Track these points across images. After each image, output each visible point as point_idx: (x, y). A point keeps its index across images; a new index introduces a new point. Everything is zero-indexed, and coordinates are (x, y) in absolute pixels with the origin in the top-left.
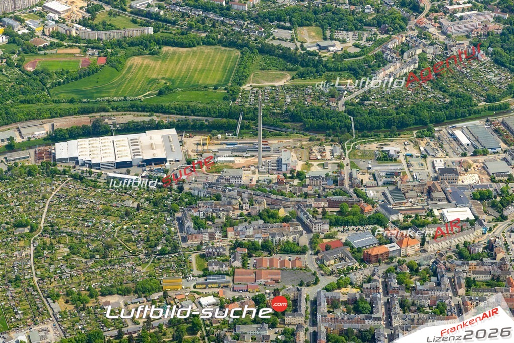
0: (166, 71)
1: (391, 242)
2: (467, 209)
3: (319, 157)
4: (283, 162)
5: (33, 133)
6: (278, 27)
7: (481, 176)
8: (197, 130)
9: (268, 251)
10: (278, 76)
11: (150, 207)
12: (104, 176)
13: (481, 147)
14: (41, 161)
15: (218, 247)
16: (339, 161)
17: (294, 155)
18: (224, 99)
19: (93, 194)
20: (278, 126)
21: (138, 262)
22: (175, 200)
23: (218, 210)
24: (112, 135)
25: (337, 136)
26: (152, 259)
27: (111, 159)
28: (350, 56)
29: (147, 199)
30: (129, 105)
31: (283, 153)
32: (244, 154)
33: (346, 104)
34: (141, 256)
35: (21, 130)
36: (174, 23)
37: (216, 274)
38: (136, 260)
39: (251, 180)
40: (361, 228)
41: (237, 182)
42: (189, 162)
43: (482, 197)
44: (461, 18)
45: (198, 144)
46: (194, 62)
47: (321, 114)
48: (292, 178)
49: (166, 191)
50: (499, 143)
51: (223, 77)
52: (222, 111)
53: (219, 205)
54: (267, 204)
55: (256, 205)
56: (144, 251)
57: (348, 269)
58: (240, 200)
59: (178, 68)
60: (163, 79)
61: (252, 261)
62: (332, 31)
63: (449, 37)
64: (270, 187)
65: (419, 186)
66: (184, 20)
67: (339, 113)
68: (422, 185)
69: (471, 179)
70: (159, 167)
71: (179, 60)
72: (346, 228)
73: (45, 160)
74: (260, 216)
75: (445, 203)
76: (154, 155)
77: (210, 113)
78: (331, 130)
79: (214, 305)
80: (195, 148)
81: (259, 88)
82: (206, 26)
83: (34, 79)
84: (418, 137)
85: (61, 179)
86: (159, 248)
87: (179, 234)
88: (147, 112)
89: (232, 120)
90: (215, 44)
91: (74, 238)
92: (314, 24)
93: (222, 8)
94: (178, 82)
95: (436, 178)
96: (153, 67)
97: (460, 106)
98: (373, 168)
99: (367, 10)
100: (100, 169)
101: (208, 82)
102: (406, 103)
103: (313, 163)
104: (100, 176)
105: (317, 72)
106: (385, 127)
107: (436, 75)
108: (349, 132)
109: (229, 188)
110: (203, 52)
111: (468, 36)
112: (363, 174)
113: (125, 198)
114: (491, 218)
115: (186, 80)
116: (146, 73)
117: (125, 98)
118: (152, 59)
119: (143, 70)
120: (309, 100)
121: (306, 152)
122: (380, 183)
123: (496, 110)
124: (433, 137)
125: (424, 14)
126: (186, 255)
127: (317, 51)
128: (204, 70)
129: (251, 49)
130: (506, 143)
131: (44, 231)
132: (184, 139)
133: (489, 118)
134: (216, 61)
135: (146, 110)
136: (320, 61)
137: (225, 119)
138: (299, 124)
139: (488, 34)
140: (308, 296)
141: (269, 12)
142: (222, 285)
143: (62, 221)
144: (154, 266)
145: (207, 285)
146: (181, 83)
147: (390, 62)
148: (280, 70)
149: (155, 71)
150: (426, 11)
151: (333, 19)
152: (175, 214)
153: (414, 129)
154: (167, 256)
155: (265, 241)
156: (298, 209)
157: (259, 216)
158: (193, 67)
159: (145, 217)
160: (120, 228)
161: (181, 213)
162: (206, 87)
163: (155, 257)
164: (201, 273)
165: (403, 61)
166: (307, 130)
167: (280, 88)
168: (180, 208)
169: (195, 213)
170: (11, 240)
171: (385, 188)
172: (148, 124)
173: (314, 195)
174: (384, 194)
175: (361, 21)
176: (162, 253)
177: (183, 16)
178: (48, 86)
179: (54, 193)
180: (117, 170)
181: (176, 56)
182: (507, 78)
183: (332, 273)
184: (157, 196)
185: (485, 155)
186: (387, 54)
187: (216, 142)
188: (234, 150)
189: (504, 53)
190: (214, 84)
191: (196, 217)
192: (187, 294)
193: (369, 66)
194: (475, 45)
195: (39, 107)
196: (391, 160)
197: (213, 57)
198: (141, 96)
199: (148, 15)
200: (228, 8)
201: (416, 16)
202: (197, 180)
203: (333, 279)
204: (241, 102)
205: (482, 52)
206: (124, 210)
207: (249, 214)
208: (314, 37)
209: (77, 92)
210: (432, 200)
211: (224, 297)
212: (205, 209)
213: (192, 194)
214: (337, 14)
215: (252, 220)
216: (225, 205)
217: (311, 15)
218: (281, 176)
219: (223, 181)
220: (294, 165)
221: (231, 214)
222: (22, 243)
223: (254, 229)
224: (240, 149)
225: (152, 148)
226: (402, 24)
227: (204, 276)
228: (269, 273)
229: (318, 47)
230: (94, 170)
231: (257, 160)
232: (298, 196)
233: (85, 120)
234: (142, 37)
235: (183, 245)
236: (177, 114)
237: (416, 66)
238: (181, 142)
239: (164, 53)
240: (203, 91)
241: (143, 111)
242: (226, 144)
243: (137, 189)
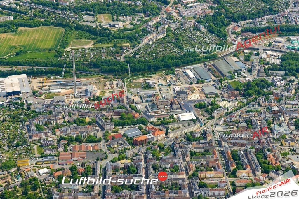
0: (21, 41)
1: (149, 133)
2: (192, 113)
3: (110, 88)
4: (89, 91)
6: (87, 14)
7: (201, 95)
8: (39, 75)
9: (79, 141)
10: (87, 43)
11: (11, 120)
13: (200, 79)
15: (50, 141)
16: (121, 90)
17: (95, 87)
18: (55, 56)
20: (86, 71)
21: (3, 151)
22: (26, 115)
23: (50, 120)
25: (120, 75)
26: (11, 149)
28: (127, 30)
29: (9, 115)
31: (88, 86)
32: (67, 87)
33: (125, 57)
34: (5, 148)
36: (25, 13)
37: (49, 156)
39: (70, 102)
40: (133, 126)
41: (62, 104)
42: (34, 93)
43: (200, 106)
44: (191, 7)
45: (39, 83)
46: (37, 36)
47: (111, 63)
48: (94, 100)
49: (20, 110)
50: (211, 76)
51: (54, 44)
52: (54, 63)
53: (51, 117)
54: (79, 115)
55: (73, 116)
56: (6, 145)
57: (125, 149)
58: (63, 113)
59: (28, 39)
60: (19, 46)
61: (69, 148)
62: (117, 16)
63: (184, 18)
65: (165, 101)
66: (32, 12)
67: (121, 62)
68: (167, 101)
69: (195, 97)
70: (16, 96)
71: (28, 35)
72: (124, 127)
74: (75, 122)
75: (180, 110)
76: (13, 90)
77: (46, 65)
78: (117, 72)
79: (47, 173)
80: (38, 85)
81: (75, 50)
82: (44, 15)
84: (166, 74)
86: (15, 143)
87: (27, 134)
88: (10, 65)
89: (59, 68)
90: (49, 25)
92: (107, 12)
93: (53, 4)
94: (28, 47)
95: (175, 97)
96: (13, 39)
97: (190, 57)
98: (140, 93)
99: (137, 4)
101: (46, 47)
102: (159, 56)
103: (106, 91)
105: (109, 39)
106: (147, 70)
107: (177, 39)
108: (127, 73)
109: (57, 107)
110: (43, 30)
111: (194, 18)
112: (135, 96)
114: (205, 118)
115: (33, 46)
116: (9, 43)
118: (12, 35)
119: (7, 41)
120: (104, 56)
121: (102, 85)
122: (144, 101)
123: (209, 58)
124: (174, 74)
125: (170, 5)
126: (31, 146)
127: (109, 28)
128: (43, 40)
129: (70, 27)
130: (215, 76)
132: (31, 80)
133: (205, 62)
134: (50, 35)
135: (9, 64)
136: (110, 33)
137: (55, 68)
138: (98, 69)
139: (206, 16)
140: (101, 165)
141: (81, 6)
142: (52, 162)
144: (12, 153)
145: (43, 162)
146: (29, 48)
147: (150, 33)
148: (87, 39)
149: (14, 42)
150: (171, 4)
151: (118, 9)
152: (26, 123)
153: (164, 70)
154: (20, 147)
155: (77, 136)
156: (96, 117)
157: (74, 122)
158: (36, 38)
159: (7, 126)
161: (28, 123)
162: (44, 50)
163: (13, 148)
164: (40, 156)
165: (157, 32)
166: (103, 72)
167: (88, 49)
168: (28, 119)
169: (37, 122)
171: (147, 104)
172: (10, 72)
173: (106, 109)
174: (146, 107)
175: (134, 10)
176: (17, 145)
177: (31, 9)
181: (27, 33)
182: (216, 40)
183: (115, 152)
184: (15, 113)
185: (203, 83)
186: (149, 29)
187: (50, 81)
188: (60, 85)
189: (214, 26)
190: (49, 48)
191: (37, 124)
192: (32, 168)
193: (139, 36)
194: (198, 22)
196: (150, 88)
197: (49, 32)
198: (6, 56)
199: (10, 9)
200: (57, 4)
201: (165, 7)
202: (39, 103)
203: (116, 156)
204: (65, 58)
205: (202, 26)
207: (69, 121)
208: (107, 20)
210: (173, 109)
211: (53, 168)
212: (43, 119)
213: (35, 111)
214: (120, 6)
215: (70, 125)
216: (54, 116)
217: (105, 7)
218: (88, 99)
219: (54, 103)
220: (95, 92)
221: (58, 121)
223: (71, 129)
224: (64, 85)
225: (12, 86)
226: (157, 11)
227: (42, 157)
228: (80, 154)
229: (109, 25)
231: (73, 90)
232: (97, 110)
234: (6, 22)
235: (30, 140)
236: (27, 66)
237: (165, 35)
238: (29, 82)
239: (19, 31)
240: (42, 52)
241: (7, 64)
242: (56, 82)
243: (3, 109)
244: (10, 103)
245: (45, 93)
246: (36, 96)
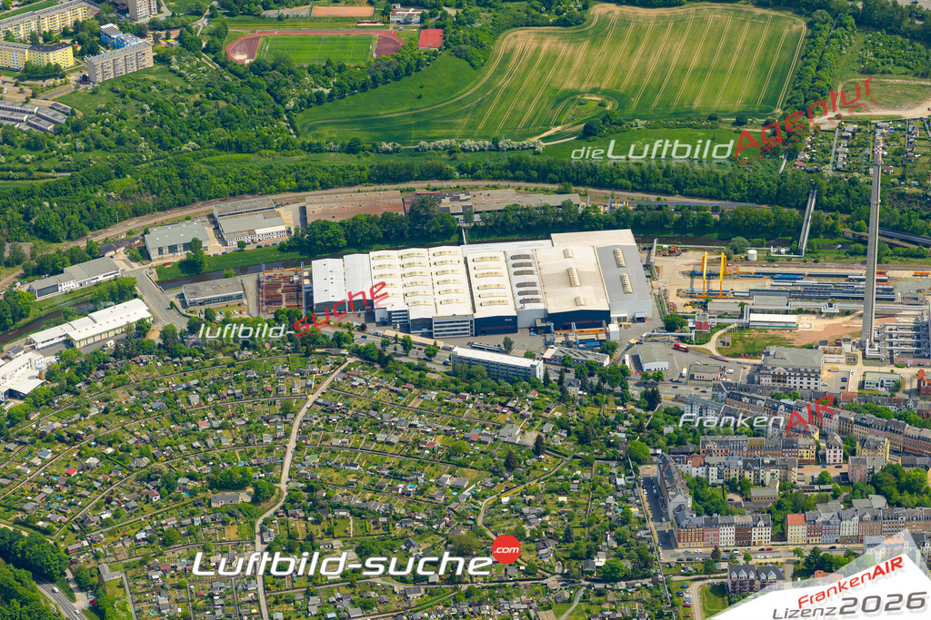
0: (603, 71)
5: (252, 232)
8: (690, 235)
10: (913, 92)
11: (570, 447)
12: (443, 356)
14: (274, 308)
15: (764, 568)
19: (416, 403)
20: (915, 232)
21: (543, 599)
22: (639, 429)
23: (758, 463)
24: (460, 243)
26: (581, 593)
27: (462, 309)
29: (561, 425)
30: (505, 162)
32: (823, 306)
34: (552, 582)
35: (221, 221)
38: (537, 593)
39: (844, 380)
41: (805, 386)
42: (672, 324)
45: (693, 274)
46: (679, 48)
49: (612, 403)
51: (759, 90)
52: (759, 185)
53: (760, 448)
54: (894, 452)
55: (864, 453)
56: (558, 569)
58: (816, 436)
59: (635, 62)
60: (594, 91)
64: (898, 402)
70: (589, 334)
71: (637, 40)
73: (283, 306)
74: (876, 483)
76: (576, 301)
77: (724, 189)
80: (685, 284)
81: (860, 123)
83: (253, 86)
85: (329, 359)
86: (600, 561)
87: (651, 524)
88: (553, 182)
89: (785, 210)
91: (369, 525)
94: (635, 101)
96: (567, 60)
100: (430, 335)
101: (719, 103)
104: (431, 353)
109: (787, 401)
110: (702, 21)
113: (501, 419)
115: (658, 97)
116: (550, 76)
117: (495, 142)
118: (564, 38)
119: (541, 67)
126: (673, 586)
128: (706, 70)
129: (835, 14)
131: (291, 500)
132: (657, 260)
134: (739, 47)
135: (551, 175)
137: (765, 209)
143: (335, 475)
144: (588, 612)
146: (644, 104)
148: (916, 75)
149: (572, 71)
152: (641, 468)
154: (622, 585)
157: (872, 483)
158: (675, 60)
159: (557, 474)
160: (490, 500)
161: (655, 467)
162: (712, 118)
163: (589, 587)
167: (918, 124)
168: (652, 451)
169: (694, 469)
170: (204, 524)
172: (558, 215)
176: (609, 575)
178: (291, 104)
179: (312, 398)
180: (477, 341)
181: (630, 31)
184: (588, 417)
187: (743, 269)
188: (793, 295)
190: (736, 110)
191: (698, 479)
195: (266, 161)
197: (731, 34)
198: (535, 139)
202: (696, 375)
204: (811, 161)
206: (500, 453)
207: (844, 476)
209: (367, 122)
212: (723, 459)
215: (853, 495)
216: (776, 448)
219: (766, 381)
221: (795, 474)
222: (231, 533)
223: (861, 520)
224: (808, 293)
225: (571, 283)
230: (415, 338)
231: (858, 324)
233: (388, 199)
235: (665, 556)
236: (634, 190)
238: (647, 266)
239: (596, 20)
240: (705, 127)
241: (543, 178)
242: (772, 275)
243: (533, 394)
244: (564, 363)
245: (720, 327)
246: (682, 339)
